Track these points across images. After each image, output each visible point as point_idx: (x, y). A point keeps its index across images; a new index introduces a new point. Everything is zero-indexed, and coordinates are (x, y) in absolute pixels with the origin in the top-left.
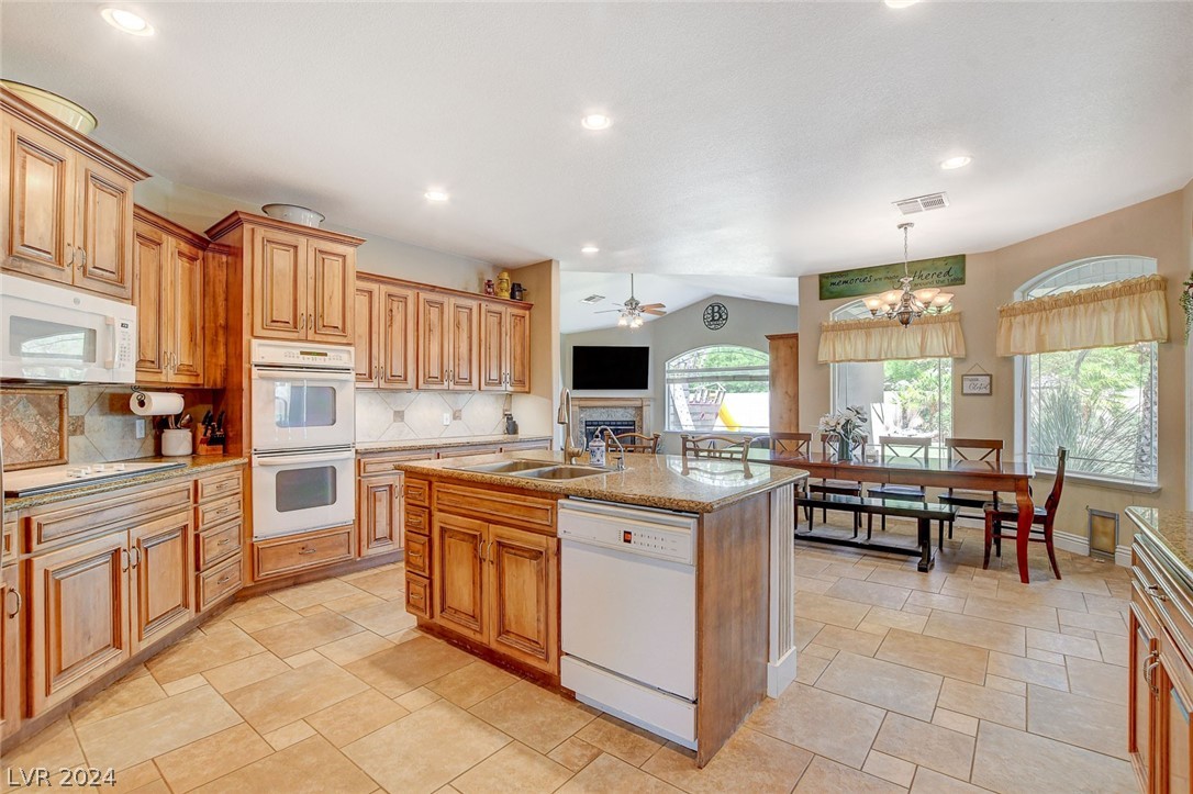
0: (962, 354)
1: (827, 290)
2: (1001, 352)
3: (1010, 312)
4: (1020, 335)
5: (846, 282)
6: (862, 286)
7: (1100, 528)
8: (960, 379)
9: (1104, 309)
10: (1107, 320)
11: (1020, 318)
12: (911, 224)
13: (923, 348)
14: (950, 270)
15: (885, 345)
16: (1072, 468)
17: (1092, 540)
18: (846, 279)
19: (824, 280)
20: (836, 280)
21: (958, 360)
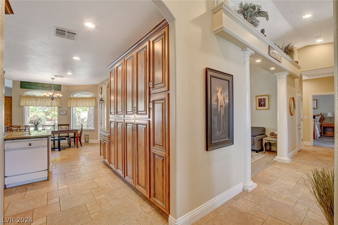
0: (60, 106)
1: (23, 86)
2: (69, 107)
3: (71, 99)
4: (73, 103)
5: (30, 85)
6: (34, 87)
7: (86, 138)
8: (59, 112)
9: (87, 101)
10: (87, 103)
11: (73, 100)
12: (54, 79)
13: (51, 104)
14: (58, 88)
15: (42, 103)
16: (84, 128)
17: (85, 140)
18: (29, 84)
19: (22, 83)
20: (27, 84)
21: (59, 107)
